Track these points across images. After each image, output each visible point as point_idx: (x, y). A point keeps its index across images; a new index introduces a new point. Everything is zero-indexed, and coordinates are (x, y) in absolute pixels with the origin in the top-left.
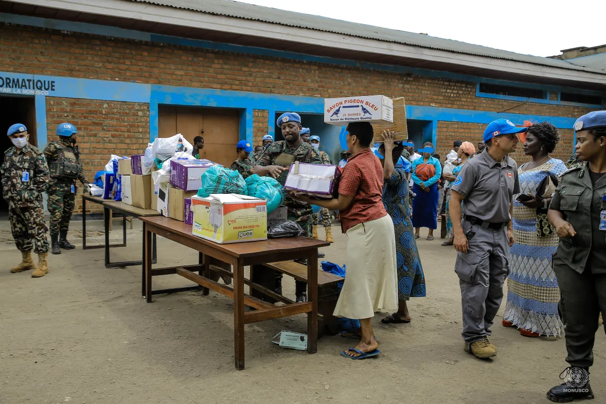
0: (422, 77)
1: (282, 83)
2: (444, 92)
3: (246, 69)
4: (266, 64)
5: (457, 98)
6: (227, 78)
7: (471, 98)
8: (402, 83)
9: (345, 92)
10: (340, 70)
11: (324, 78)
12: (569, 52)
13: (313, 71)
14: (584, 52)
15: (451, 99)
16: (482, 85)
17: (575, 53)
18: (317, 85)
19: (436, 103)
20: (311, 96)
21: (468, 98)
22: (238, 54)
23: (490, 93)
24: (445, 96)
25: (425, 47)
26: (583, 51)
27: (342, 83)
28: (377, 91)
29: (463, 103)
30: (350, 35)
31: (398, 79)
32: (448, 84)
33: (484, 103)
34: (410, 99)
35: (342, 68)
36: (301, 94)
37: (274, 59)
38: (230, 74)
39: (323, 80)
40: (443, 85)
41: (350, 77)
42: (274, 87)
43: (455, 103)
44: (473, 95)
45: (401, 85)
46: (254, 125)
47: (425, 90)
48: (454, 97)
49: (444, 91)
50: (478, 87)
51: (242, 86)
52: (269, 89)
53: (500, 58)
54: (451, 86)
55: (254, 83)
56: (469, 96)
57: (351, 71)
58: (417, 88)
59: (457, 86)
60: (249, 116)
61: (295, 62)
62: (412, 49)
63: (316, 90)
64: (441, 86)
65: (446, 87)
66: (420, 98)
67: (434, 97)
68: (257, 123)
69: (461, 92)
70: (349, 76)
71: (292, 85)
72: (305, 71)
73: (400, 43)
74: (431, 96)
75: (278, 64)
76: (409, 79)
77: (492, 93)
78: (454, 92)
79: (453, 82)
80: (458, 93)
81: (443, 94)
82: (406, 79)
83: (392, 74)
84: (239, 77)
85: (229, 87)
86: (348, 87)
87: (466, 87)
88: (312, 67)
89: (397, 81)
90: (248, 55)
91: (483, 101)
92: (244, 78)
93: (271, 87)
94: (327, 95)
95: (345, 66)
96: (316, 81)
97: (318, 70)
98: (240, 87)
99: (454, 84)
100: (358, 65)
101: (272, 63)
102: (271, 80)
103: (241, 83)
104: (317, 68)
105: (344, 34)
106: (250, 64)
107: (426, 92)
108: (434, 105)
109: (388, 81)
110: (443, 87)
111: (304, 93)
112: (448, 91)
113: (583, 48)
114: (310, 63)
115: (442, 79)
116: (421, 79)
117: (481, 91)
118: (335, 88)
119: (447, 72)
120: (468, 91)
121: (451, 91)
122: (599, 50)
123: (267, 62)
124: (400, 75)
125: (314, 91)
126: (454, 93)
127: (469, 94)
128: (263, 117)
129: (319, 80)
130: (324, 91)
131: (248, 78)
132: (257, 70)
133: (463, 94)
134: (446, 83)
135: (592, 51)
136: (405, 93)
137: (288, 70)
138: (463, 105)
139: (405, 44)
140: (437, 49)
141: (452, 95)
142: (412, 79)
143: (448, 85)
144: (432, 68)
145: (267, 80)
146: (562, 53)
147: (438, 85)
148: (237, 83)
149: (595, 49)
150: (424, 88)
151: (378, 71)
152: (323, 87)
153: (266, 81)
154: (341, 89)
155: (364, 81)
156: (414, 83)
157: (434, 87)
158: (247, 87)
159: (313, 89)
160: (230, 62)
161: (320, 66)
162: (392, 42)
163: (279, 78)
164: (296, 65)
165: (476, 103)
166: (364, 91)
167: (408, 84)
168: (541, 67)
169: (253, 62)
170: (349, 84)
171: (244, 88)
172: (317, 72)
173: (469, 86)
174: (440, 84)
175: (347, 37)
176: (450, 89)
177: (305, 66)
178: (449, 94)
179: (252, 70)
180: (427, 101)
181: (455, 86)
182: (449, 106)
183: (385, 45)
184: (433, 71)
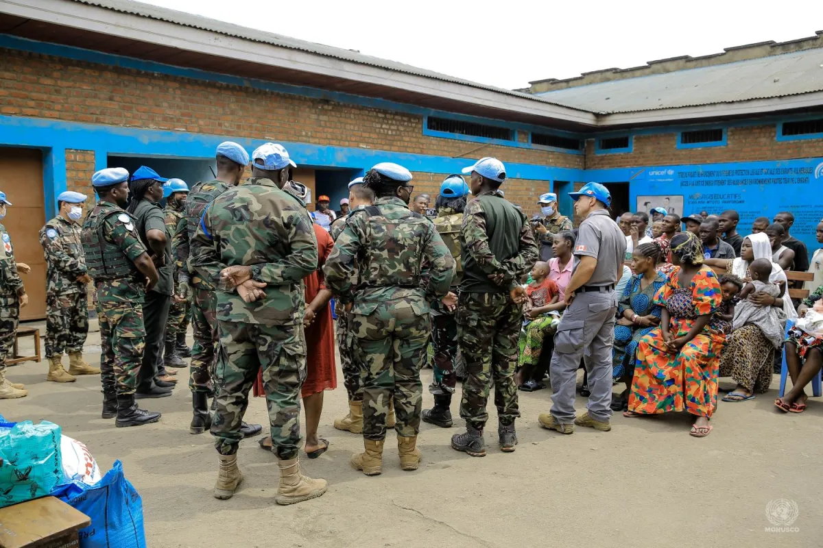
0: (345, 106)
1: (117, 107)
2: (378, 128)
3: (48, 81)
4: (85, 74)
5: (396, 137)
6: (11, 95)
7: (416, 137)
8: (316, 113)
9: (227, 124)
10: (217, 90)
11: (192, 101)
12: (539, 85)
13: (171, 90)
14: (554, 86)
15: (389, 138)
16: (430, 120)
17: (545, 85)
18: (178, 112)
19: (367, 143)
20: (169, 129)
21: (413, 137)
22: (30, 54)
23: (441, 130)
24: (380, 133)
25: (345, 60)
26: (555, 83)
27: (221, 111)
28: (278, 125)
29: (406, 144)
30: (226, 34)
31: (309, 107)
32: (383, 116)
33: (434, 145)
34: (329, 136)
35: (221, 88)
36: (152, 126)
37: (99, 68)
38: (15, 88)
39: (189, 104)
40: (377, 117)
41: (233, 102)
42: (103, 113)
43: (395, 143)
44: (419, 132)
45: (314, 116)
46: (69, 175)
47: (351, 124)
48: (392, 135)
49: (379, 126)
50: (425, 121)
51: (42, 108)
52: (95, 116)
53: (453, 82)
54: (388, 119)
55: (66, 105)
56: (414, 135)
57: (235, 93)
58: (339, 121)
59: (396, 120)
60: (58, 161)
61: (138, 74)
62: (325, 61)
63: (178, 120)
64: (373, 119)
65: (381, 120)
66: (344, 136)
67: (365, 135)
68: (74, 173)
69: (402, 128)
70: (233, 99)
71: (135, 112)
72: (157, 89)
73: (307, 52)
74: (359, 134)
75: (109, 75)
76: (326, 107)
77: (444, 131)
78: (392, 127)
79: (391, 114)
80: (398, 130)
81: (377, 130)
82: (322, 107)
83: (300, 99)
84: (34, 95)
85: (17, 110)
86: (230, 117)
87: (409, 121)
88: (169, 84)
89: (307, 110)
90: (51, 59)
91: (434, 142)
92: (45, 97)
93: (98, 113)
94: (197, 129)
95: (224, 84)
96: (178, 106)
97: (179, 88)
98: (37, 110)
99: (392, 116)
100: (246, 84)
101: (97, 74)
102: (98, 102)
103: (39, 104)
104: (177, 85)
105: (216, 32)
106: (56, 74)
107: (352, 127)
108: (365, 146)
109: (294, 110)
110: (377, 120)
111: (157, 124)
112: (384, 126)
113: (553, 80)
114: (166, 77)
115: (375, 109)
116: (344, 109)
117: (430, 127)
118: (210, 118)
119: (380, 99)
120: (411, 126)
121: (387, 127)
122: (571, 84)
123: (87, 71)
124: (313, 101)
125: (174, 122)
126: (392, 130)
127: (413, 131)
128: (85, 162)
129: (182, 104)
130: (192, 123)
131: (53, 97)
132: (70, 84)
133: (405, 131)
134: (380, 115)
135: (564, 84)
136: (321, 128)
137: (126, 86)
138: (407, 147)
139: (315, 54)
140: (364, 64)
141: (390, 132)
142: (330, 108)
143: (384, 118)
144: (359, 93)
145: (89, 101)
146: (530, 86)
147: (369, 118)
148: (32, 103)
149: (567, 81)
150: (349, 121)
151: (278, 94)
152: (189, 115)
153: (87, 103)
154: (219, 119)
155: (257, 109)
156: (333, 113)
157: (364, 120)
158: (51, 112)
159: (172, 118)
160: (15, 68)
161: (183, 82)
162: (295, 49)
163: (111, 99)
164: (142, 80)
165: (423, 144)
166: (257, 123)
167: (325, 114)
168: (506, 96)
169: (61, 69)
170: (232, 113)
171: (46, 112)
172: (178, 92)
173: (412, 120)
174: (371, 116)
175: (221, 38)
176: (387, 124)
177: (157, 82)
178: (386, 131)
179: (59, 83)
180: (354, 139)
181: (393, 119)
182: (386, 147)
183: (284, 54)
184: (360, 96)
